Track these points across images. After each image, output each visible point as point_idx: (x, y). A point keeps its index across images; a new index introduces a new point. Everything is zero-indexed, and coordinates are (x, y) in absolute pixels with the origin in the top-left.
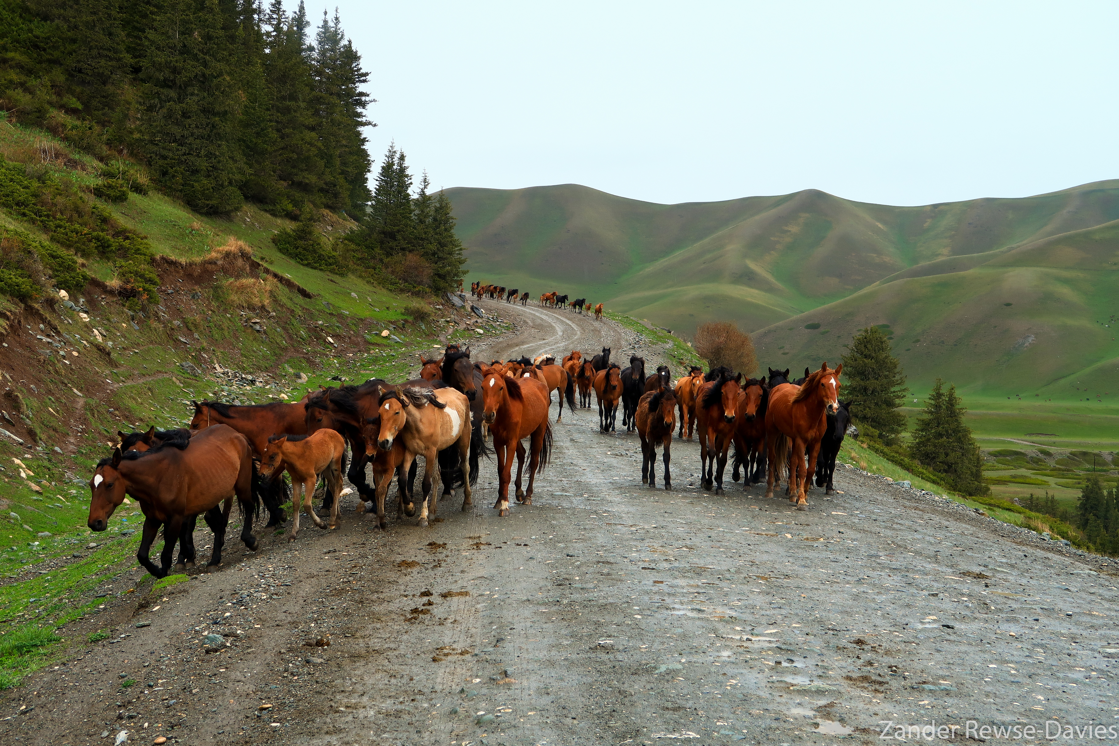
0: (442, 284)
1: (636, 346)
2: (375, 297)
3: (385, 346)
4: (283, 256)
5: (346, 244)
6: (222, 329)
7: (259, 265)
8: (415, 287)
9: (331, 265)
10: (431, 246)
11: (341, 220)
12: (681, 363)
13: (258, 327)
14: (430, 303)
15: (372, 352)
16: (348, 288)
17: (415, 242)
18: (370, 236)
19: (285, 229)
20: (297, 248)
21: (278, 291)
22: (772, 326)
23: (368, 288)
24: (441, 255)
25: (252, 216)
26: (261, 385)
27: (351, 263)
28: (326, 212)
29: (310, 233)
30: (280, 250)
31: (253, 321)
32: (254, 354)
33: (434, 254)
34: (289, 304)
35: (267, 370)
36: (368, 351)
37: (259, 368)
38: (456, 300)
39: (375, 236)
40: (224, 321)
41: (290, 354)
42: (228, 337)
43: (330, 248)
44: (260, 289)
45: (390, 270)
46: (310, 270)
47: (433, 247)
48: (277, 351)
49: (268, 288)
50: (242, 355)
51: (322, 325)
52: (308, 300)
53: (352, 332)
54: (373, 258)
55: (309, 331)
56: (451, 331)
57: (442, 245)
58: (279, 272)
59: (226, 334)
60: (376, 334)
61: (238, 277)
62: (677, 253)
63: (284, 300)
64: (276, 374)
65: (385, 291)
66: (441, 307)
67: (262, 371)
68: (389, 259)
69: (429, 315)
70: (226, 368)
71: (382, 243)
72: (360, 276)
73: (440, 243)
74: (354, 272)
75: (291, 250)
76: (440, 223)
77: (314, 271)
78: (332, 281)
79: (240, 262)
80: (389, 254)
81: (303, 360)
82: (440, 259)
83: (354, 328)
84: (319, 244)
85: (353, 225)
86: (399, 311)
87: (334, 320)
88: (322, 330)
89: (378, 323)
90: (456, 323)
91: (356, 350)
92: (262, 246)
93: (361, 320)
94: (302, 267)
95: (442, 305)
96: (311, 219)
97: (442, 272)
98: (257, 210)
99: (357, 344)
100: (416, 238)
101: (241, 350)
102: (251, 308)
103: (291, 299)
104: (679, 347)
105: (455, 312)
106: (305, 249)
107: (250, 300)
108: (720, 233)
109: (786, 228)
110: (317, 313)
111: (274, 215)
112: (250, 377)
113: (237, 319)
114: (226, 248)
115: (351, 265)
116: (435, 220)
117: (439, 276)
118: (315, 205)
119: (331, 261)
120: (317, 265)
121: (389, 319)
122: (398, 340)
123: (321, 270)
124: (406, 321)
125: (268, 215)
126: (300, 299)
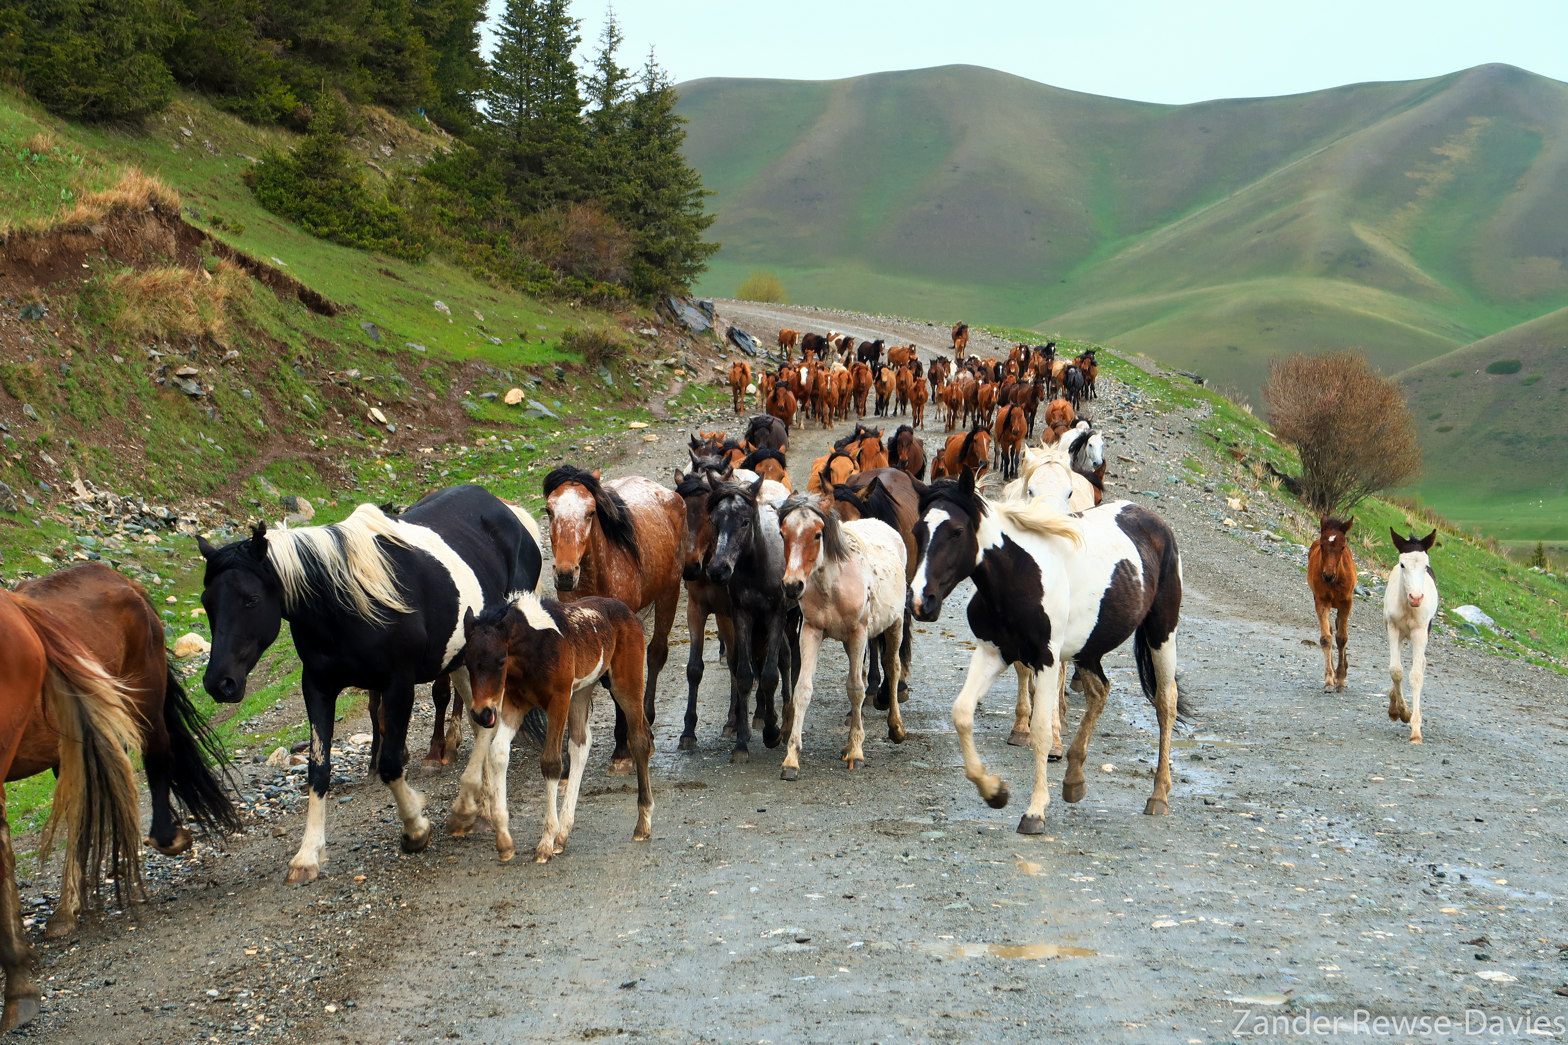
0: (656, 277)
1: (1125, 415)
2: (493, 310)
3: (514, 427)
4: (271, 217)
5: (422, 186)
6: (100, 393)
7: (201, 235)
8: (589, 285)
9: (385, 234)
10: (629, 189)
11: (414, 133)
12: (1235, 455)
13: (192, 387)
14: (627, 324)
15: (480, 441)
16: (428, 291)
17: (591, 178)
18: (479, 165)
19: (273, 152)
20: (304, 196)
21: (248, 300)
22: (1413, 369)
23: (477, 288)
24: (652, 207)
25: (198, 125)
26: (191, 530)
27: (436, 230)
28: (378, 112)
29: (335, 160)
30: (263, 203)
31: (181, 371)
32: (179, 453)
33: (636, 206)
34: (275, 329)
35: (211, 491)
36: (470, 440)
37: (192, 489)
38: (692, 317)
39: (493, 166)
40: (106, 372)
41: (273, 451)
42: (113, 412)
43: (383, 195)
44: (202, 294)
45: (529, 245)
46: (336, 248)
47: (633, 190)
48: (242, 445)
49: (223, 290)
50: (147, 456)
51: (358, 379)
52: (324, 319)
53: (432, 396)
54: (490, 217)
55: (326, 393)
56: (676, 388)
57: (655, 184)
58: (254, 253)
59: (110, 404)
60: (493, 399)
61: (143, 264)
62: (1200, 211)
63: (265, 321)
64: (234, 501)
65: (518, 297)
66: (653, 331)
67: (198, 495)
68: (526, 221)
69: (623, 352)
70: (106, 488)
71: (511, 181)
72: (458, 263)
73: (649, 180)
74: (443, 251)
75: (290, 201)
76: (650, 133)
77: (344, 250)
78: (388, 273)
79: (152, 229)
80: (528, 209)
81: (306, 466)
82: (651, 216)
83: (437, 384)
84: (357, 186)
85: (445, 143)
86: (549, 342)
87: (388, 366)
88: (358, 391)
89: (496, 372)
90: (689, 368)
91: (442, 437)
92: (217, 192)
93: (457, 365)
94: (315, 241)
95: (658, 326)
96: (339, 126)
97: (655, 248)
98: (208, 108)
99: (443, 424)
100: (594, 169)
101: (145, 443)
102: (178, 339)
103: (282, 318)
104: (1226, 416)
105: (689, 343)
106: (322, 199)
107: (175, 320)
108: (1292, 165)
109: (1438, 151)
110: (346, 350)
111: (252, 120)
112: (162, 511)
113: (139, 369)
114: (117, 195)
115: (435, 235)
116: (637, 124)
117: (650, 257)
118: (350, 96)
119: (387, 225)
120: (353, 236)
121: (524, 360)
122: (546, 411)
123: (362, 248)
124: (567, 366)
125: (238, 122)
126: (304, 318)
